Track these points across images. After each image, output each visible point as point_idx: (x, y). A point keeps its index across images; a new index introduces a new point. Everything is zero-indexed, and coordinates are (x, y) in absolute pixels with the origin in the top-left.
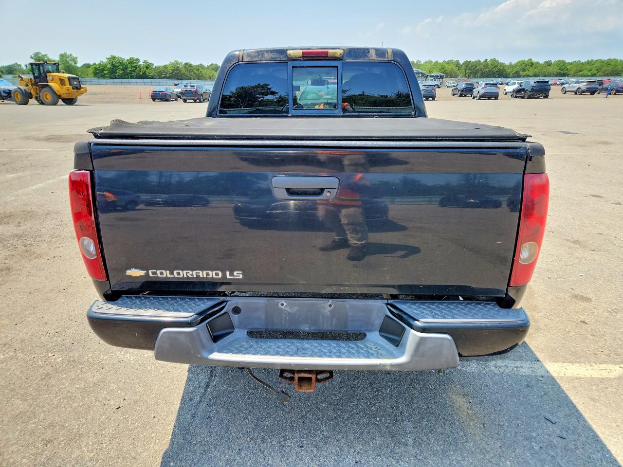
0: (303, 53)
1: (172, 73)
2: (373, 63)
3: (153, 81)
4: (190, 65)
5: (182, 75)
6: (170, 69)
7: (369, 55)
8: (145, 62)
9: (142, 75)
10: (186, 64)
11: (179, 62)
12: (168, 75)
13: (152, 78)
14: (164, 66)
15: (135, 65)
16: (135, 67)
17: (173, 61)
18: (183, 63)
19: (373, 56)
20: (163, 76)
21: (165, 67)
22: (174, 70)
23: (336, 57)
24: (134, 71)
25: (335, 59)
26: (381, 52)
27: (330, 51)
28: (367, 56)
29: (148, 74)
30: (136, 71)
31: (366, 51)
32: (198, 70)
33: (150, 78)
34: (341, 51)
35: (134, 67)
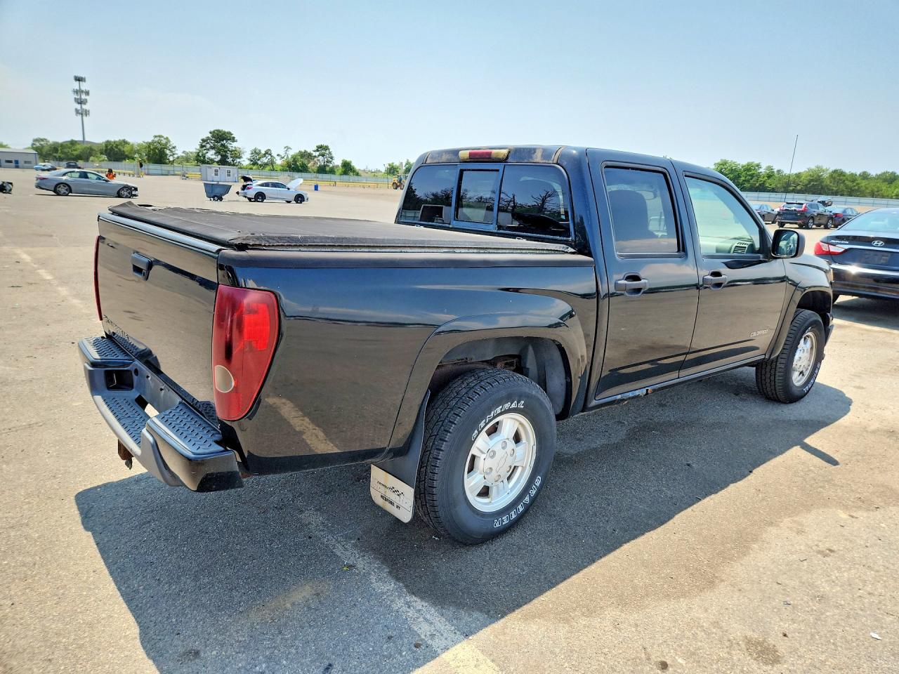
0: (470, 154)
1: (806, 185)
2: (538, 166)
3: (773, 195)
4: (842, 174)
5: (822, 188)
6: (804, 179)
7: (534, 156)
8: (770, 168)
9: (758, 187)
10: (835, 171)
11: (824, 168)
12: (799, 188)
13: (773, 191)
14: (796, 174)
15: (753, 172)
16: (752, 176)
17: (813, 167)
18: (831, 170)
19: (538, 158)
20: (791, 188)
21: (798, 175)
22: (810, 181)
23: (499, 159)
24: (748, 181)
25: (498, 161)
26: (547, 153)
27: (494, 151)
28: (531, 158)
29: (767, 185)
30: (751, 181)
31: (530, 151)
32: (853, 181)
33: (769, 191)
34: (505, 152)
35: (750, 175)
